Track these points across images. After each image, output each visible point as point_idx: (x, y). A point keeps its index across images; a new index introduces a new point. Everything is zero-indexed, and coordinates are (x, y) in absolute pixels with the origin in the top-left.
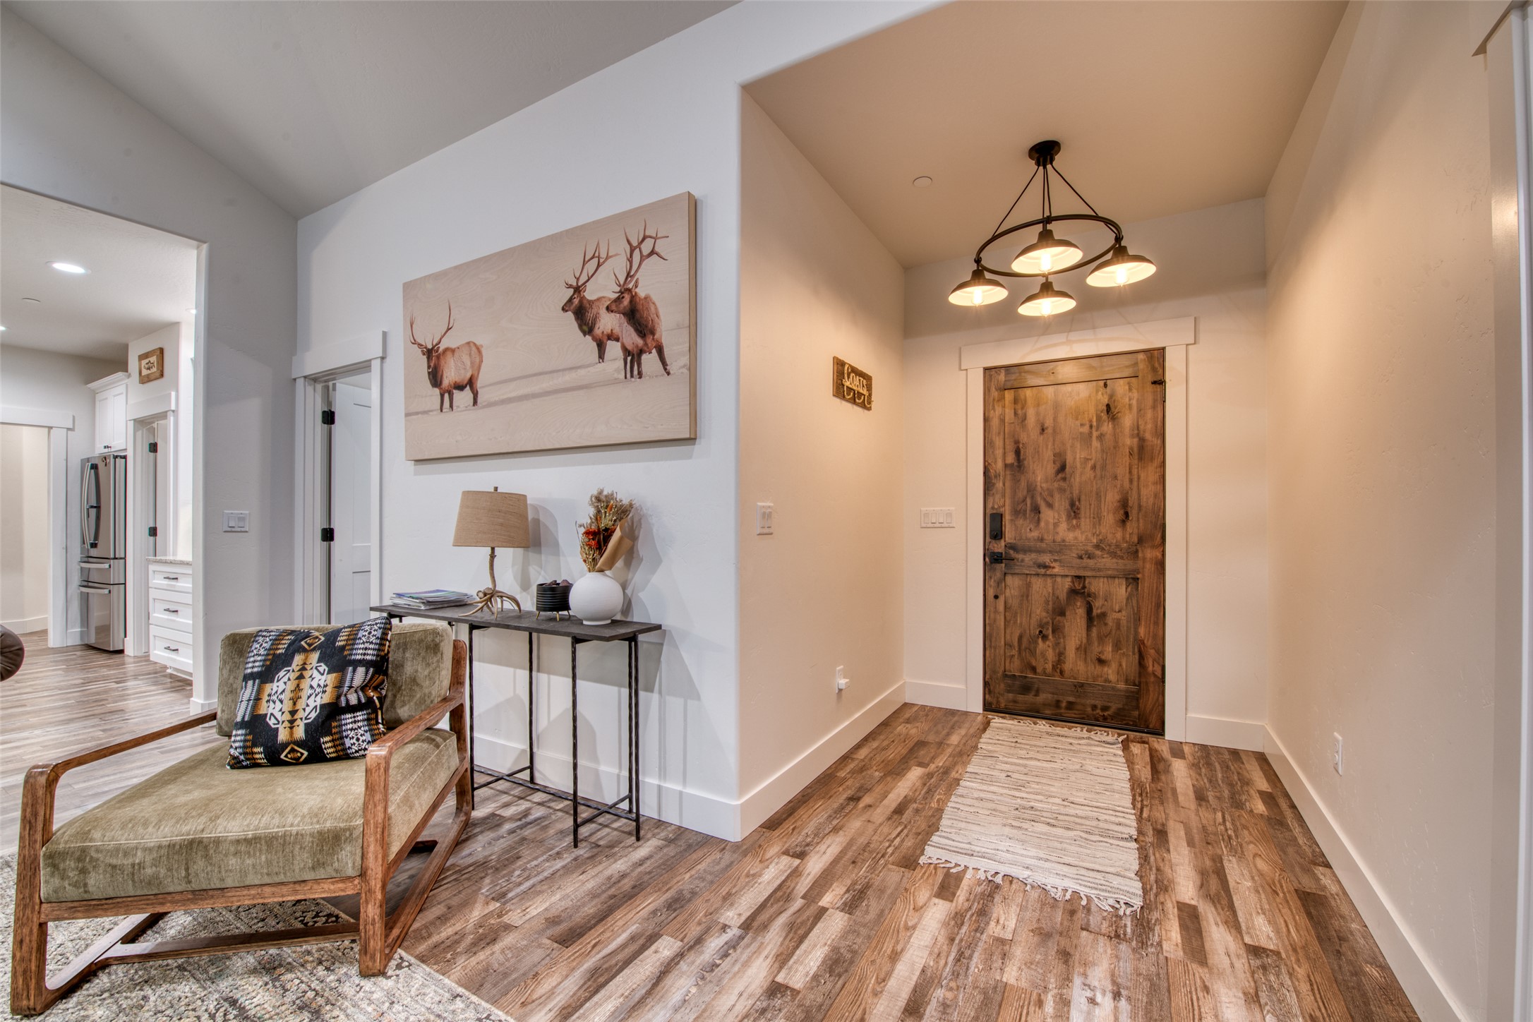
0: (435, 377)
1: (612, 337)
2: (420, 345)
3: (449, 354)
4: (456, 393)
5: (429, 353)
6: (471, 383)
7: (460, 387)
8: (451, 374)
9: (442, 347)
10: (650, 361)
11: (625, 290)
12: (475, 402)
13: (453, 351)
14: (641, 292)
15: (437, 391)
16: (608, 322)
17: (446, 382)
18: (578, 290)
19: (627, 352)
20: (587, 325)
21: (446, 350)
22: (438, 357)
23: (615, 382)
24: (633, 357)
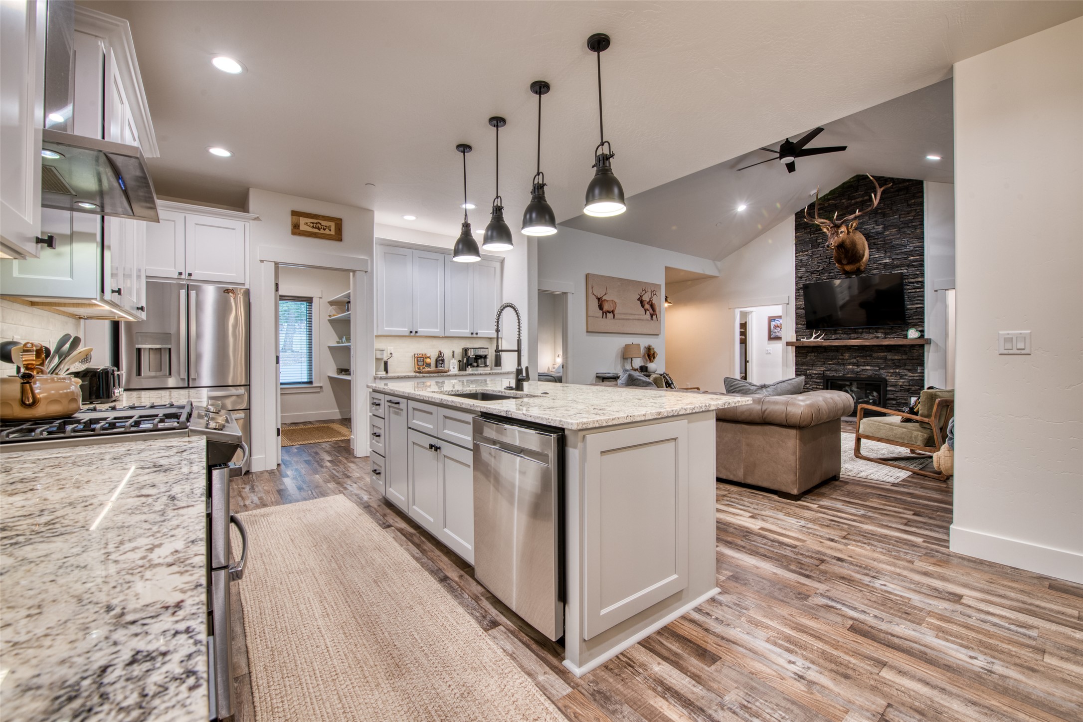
0: (601, 307)
1: (648, 310)
2: (595, 296)
3: (606, 302)
4: (608, 314)
5: (599, 299)
6: (613, 312)
7: (610, 312)
8: (606, 307)
9: (604, 298)
10: (654, 317)
11: (650, 300)
12: (614, 317)
13: (607, 301)
14: (653, 302)
15: (601, 311)
16: (647, 306)
17: (604, 309)
18: (641, 296)
19: (651, 314)
20: (643, 306)
21: (605, 300)
22: (602, 301)
23: (648, 320)
24: (652, 315)
